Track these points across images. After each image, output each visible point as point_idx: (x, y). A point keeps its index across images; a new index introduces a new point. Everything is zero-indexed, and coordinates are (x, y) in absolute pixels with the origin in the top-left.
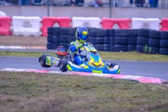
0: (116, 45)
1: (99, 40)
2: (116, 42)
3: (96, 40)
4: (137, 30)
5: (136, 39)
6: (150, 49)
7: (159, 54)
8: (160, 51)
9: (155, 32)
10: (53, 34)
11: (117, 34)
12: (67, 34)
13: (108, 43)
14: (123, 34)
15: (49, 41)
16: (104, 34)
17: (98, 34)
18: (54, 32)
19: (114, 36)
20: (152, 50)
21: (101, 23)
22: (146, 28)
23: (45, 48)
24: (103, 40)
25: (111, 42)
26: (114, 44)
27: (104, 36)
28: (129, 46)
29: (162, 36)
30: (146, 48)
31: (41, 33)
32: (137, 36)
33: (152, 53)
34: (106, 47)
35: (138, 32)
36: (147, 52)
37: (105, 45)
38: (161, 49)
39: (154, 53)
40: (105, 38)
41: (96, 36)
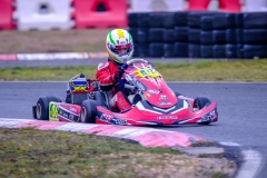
0: (246, 46)
1: (218, 36)
2: (245, 38)
3: (211, 35)
11: (248, 23)
12: (161, 26)
13: (233, 42)
17: (215, 25)
18: (139, 22)
19: (242, 26)
24: (224, 35)
25: (238, 39)
26: (243, 43)
27: (225, 28)
34: (231, 49)
37: (228, 46)
40: (228, 31)
41: (212, 29)
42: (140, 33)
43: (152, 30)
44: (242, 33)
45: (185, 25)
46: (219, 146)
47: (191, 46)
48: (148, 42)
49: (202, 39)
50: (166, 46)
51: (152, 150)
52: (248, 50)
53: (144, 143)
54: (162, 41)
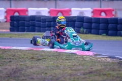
1: (48, 25)
3: (45, 24)
4: (75, 17)
5: (75, 24)
7: (91, 34)
9: (88, 18)
10: (14, 20)
12: (24, 21)
15: (11, 25)
16: (51, 20)
17: (47, 20)
18: (15, 19)
20: (86, 31)
21: (49, 12)
22: (81, 15)
23: (9, 31)
24: (51, 24)
27: (51, 22)
29: (93, 21)
30: (82, 29)
31: (5, 20)
33: (86, 33)
34: (53, 29)
35: (76, 19)
36: (83, 33)
37: (52, 28)
39: (88, 34)
41: (46, 22)
42: (15, 23)
43: (20, 22)
45: (34, 20)
47: (36, 28)
48: (19, 26)
49: (41, 26)
50: (26, 28)
54: (25, 26)
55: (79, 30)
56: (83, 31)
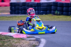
0: (41, 11)
6: (58, 13)
8: (64, 14)
11: (42, 5)
14: (45, 5)
15: (11, 10)
18: (13, 5)
19: (40, 6)
20: (60, 13)
28: (48, 11)
29: (64, 5)
30: (56, 12)
32: (51, 6)
33: (59, 15)
34: (37, 12)
35: (52, 4)
36: (57, 15)
38: (64, 12)
39: (61, 15)
40: (36, 7)
42: (13, 8)
43: (16, 7)
44: (40, 8)
45: (25, 6)
46: (34, 38)
48: (15, 10)
50: (20, 11)
51: (16, 39)
52: (42, 12)
53: (14, 37)
54: (19, 10)
55: (55, 13)
56: (57, 13)
